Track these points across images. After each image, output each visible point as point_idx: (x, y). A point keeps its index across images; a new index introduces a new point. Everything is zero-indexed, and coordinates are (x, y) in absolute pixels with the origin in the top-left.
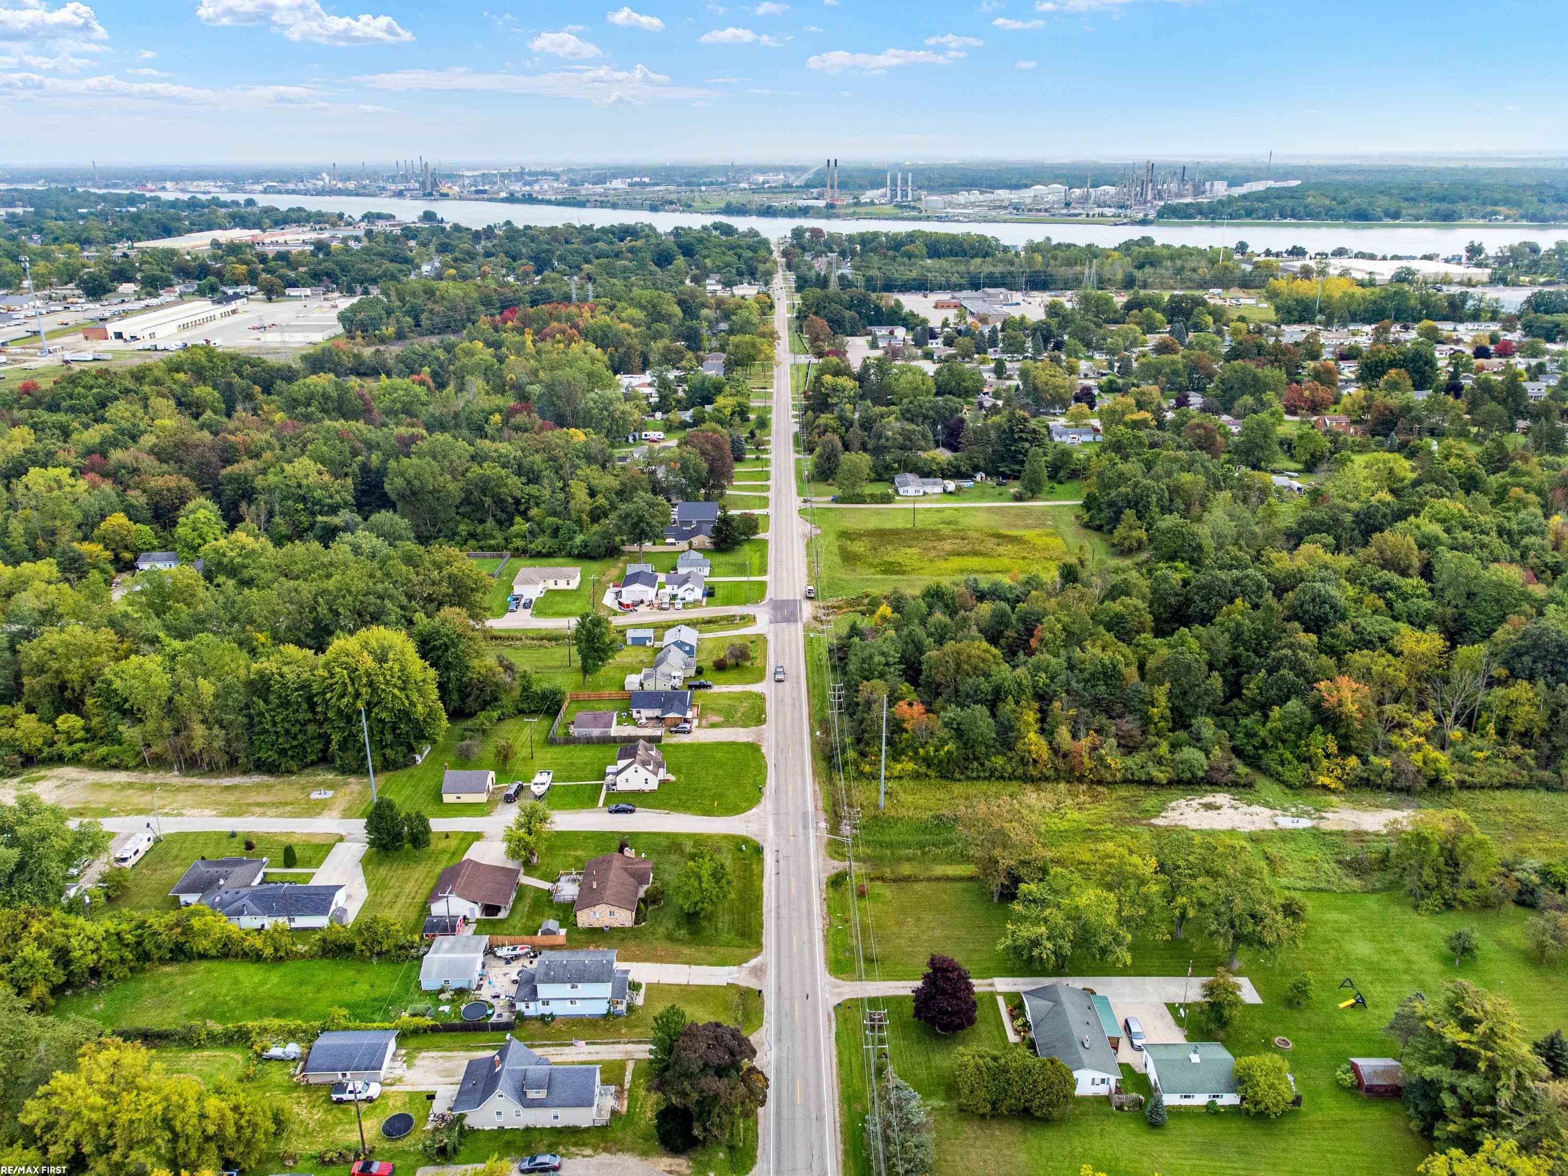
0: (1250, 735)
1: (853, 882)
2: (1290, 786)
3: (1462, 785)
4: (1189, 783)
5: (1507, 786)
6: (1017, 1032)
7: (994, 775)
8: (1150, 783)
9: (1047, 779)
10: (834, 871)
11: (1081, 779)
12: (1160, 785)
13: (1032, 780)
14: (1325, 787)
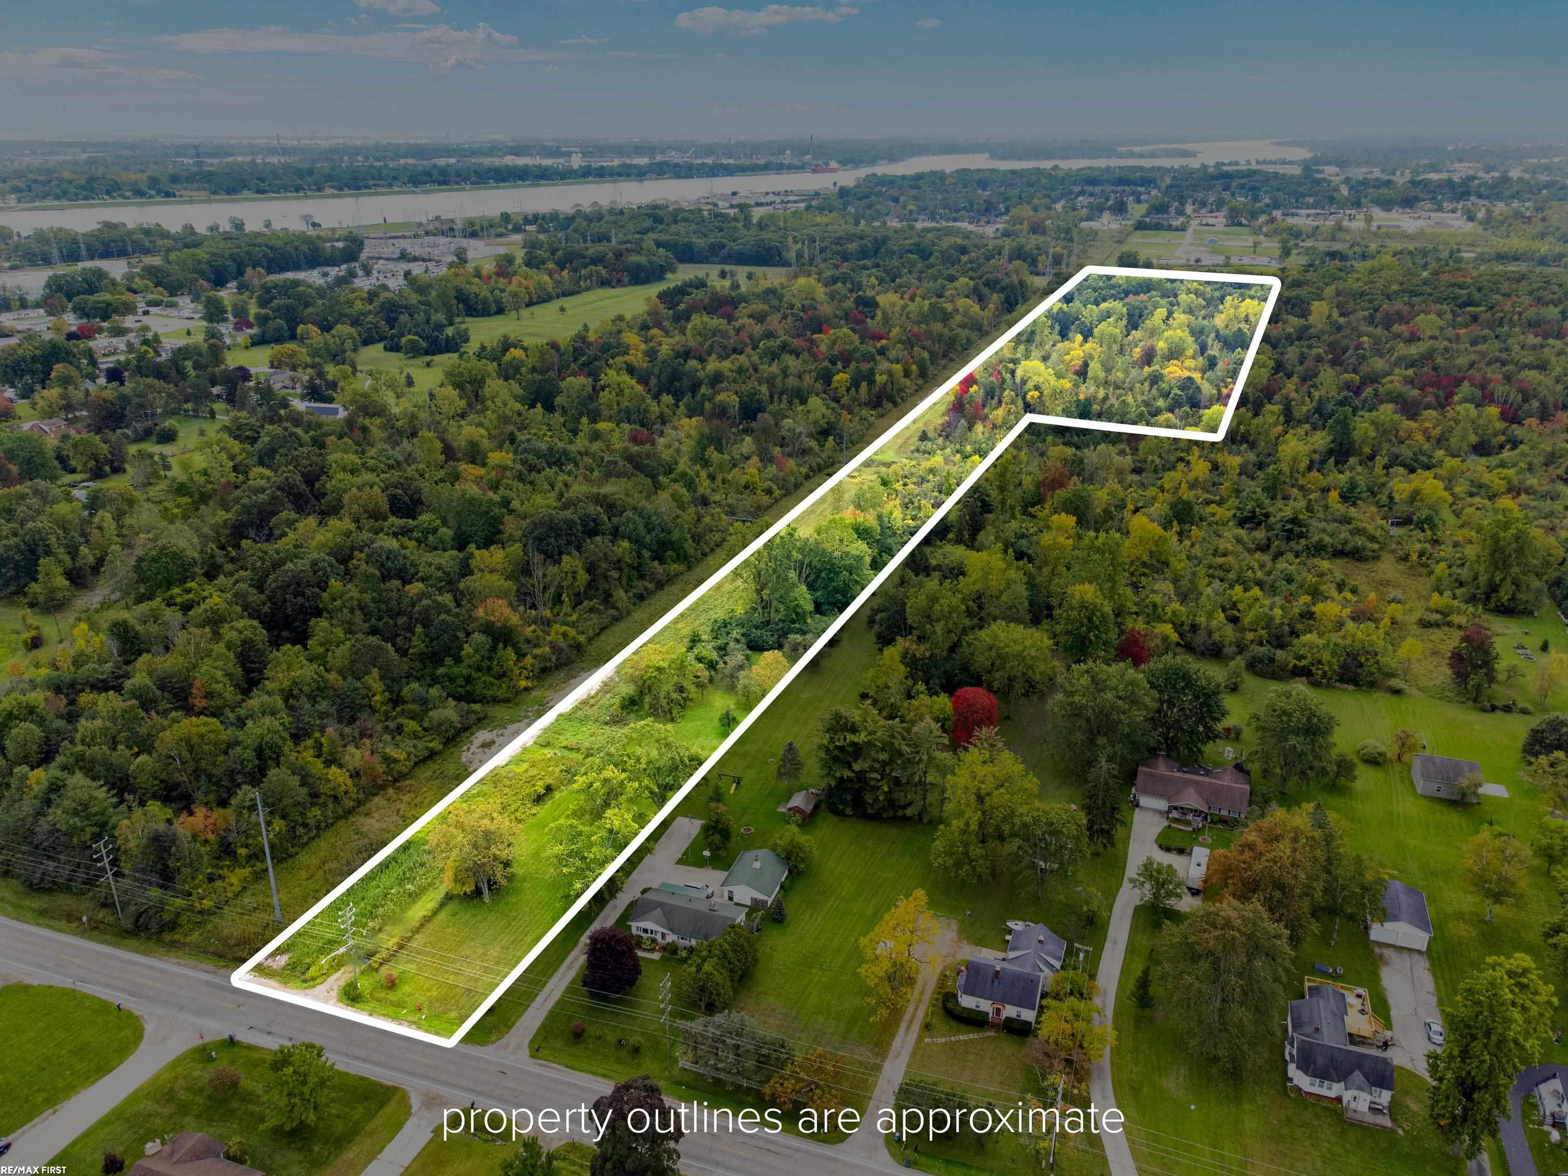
0: (452, 680)
1: (364, 984)
2: (507, 701)
3: (590, 640)
4: (454, 738)
5: (603, 629)
6: (651, 950)
7: (321, 828)
8: (432, 755)
9: (359, 803)
10: (334, 993)
11: (383, 788)
12: (439, 753)
13: (349, 812)
14: (527, 689)
